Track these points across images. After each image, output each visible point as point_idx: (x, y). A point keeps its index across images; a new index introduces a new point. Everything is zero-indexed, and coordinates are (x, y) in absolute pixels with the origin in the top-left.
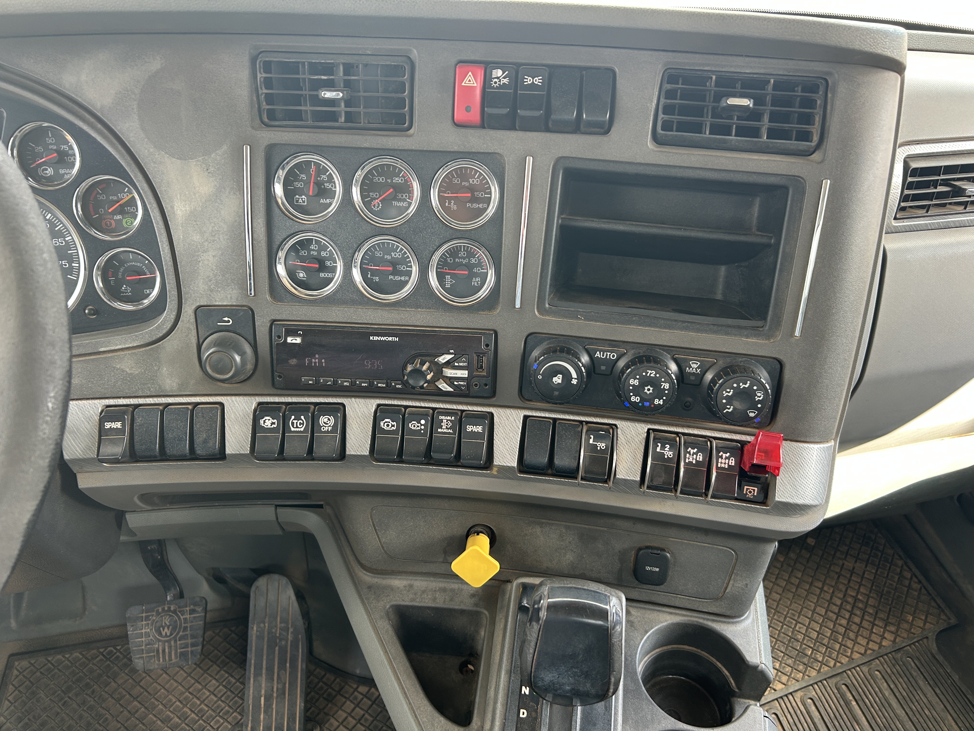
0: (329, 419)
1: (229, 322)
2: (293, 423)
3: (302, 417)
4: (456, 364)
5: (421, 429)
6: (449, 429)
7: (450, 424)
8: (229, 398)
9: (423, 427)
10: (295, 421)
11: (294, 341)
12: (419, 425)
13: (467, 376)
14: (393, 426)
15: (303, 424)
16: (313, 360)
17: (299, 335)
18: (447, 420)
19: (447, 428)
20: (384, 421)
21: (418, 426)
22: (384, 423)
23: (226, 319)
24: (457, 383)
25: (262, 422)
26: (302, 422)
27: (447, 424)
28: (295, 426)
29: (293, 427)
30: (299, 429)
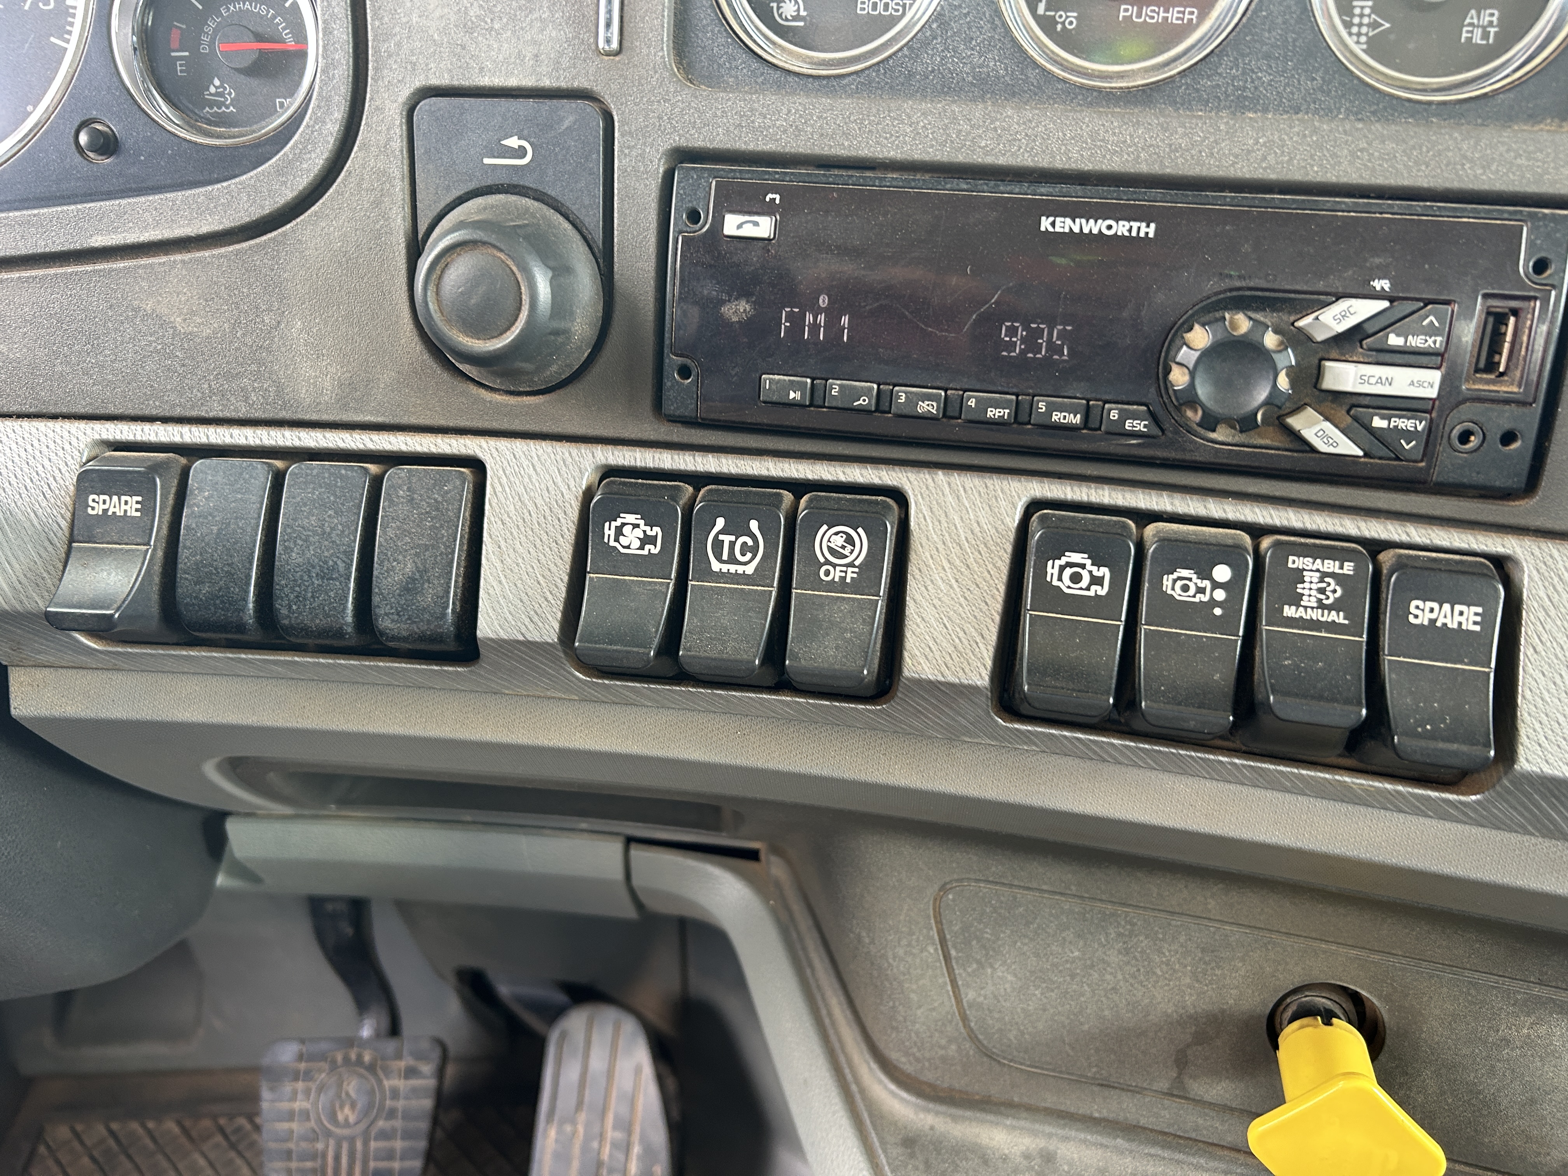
0: (850, 540)
1: (521, 152)
2: (718, 545)
3: (754, 525)
4: (1395, 340)
5: (1213, 603)
6: (1330, 608)
7: (1335, 591)
8: (503, 444)
9: (1220, 595)
10: (727, 539)
11: (748, 231)
12: (1207, 584)
13: (1433, 393)
14: (1096, 581)
15: (754, 550)
16: (809, 318)
17: (768, 210)
18: (1324, 575)
19: (1321, 606)
20: (1063, 561)
21: (1201, 590)
22: (1062, 569)
23: (513, 142)
24: (1383, 424)
25: (609, 531)
26: (750, 542)
27: (1322, 591)
28: (725, 557)
29: (719, 558)
30: (740, 569)
